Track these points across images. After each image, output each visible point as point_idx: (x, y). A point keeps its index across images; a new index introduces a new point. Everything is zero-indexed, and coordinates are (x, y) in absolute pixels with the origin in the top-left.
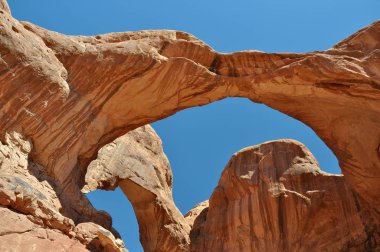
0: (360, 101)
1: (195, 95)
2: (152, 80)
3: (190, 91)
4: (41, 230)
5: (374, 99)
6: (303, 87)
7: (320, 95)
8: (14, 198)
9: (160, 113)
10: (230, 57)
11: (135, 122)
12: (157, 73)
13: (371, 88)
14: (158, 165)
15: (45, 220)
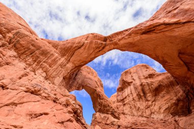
0: (162, 34)
1: (100, 51)
2: (85, 49)
3: (97, 50)
4: (43, 101)
5: (167, 31)
6: (136, 37)
7: (143, 38)
8: (33, 90)
9: (90, 59)
10: (109, 37)
11: (82, 64)
12: (86, 47)
13: (164, 26)
14: (96, 80)
15: (46, 97)
